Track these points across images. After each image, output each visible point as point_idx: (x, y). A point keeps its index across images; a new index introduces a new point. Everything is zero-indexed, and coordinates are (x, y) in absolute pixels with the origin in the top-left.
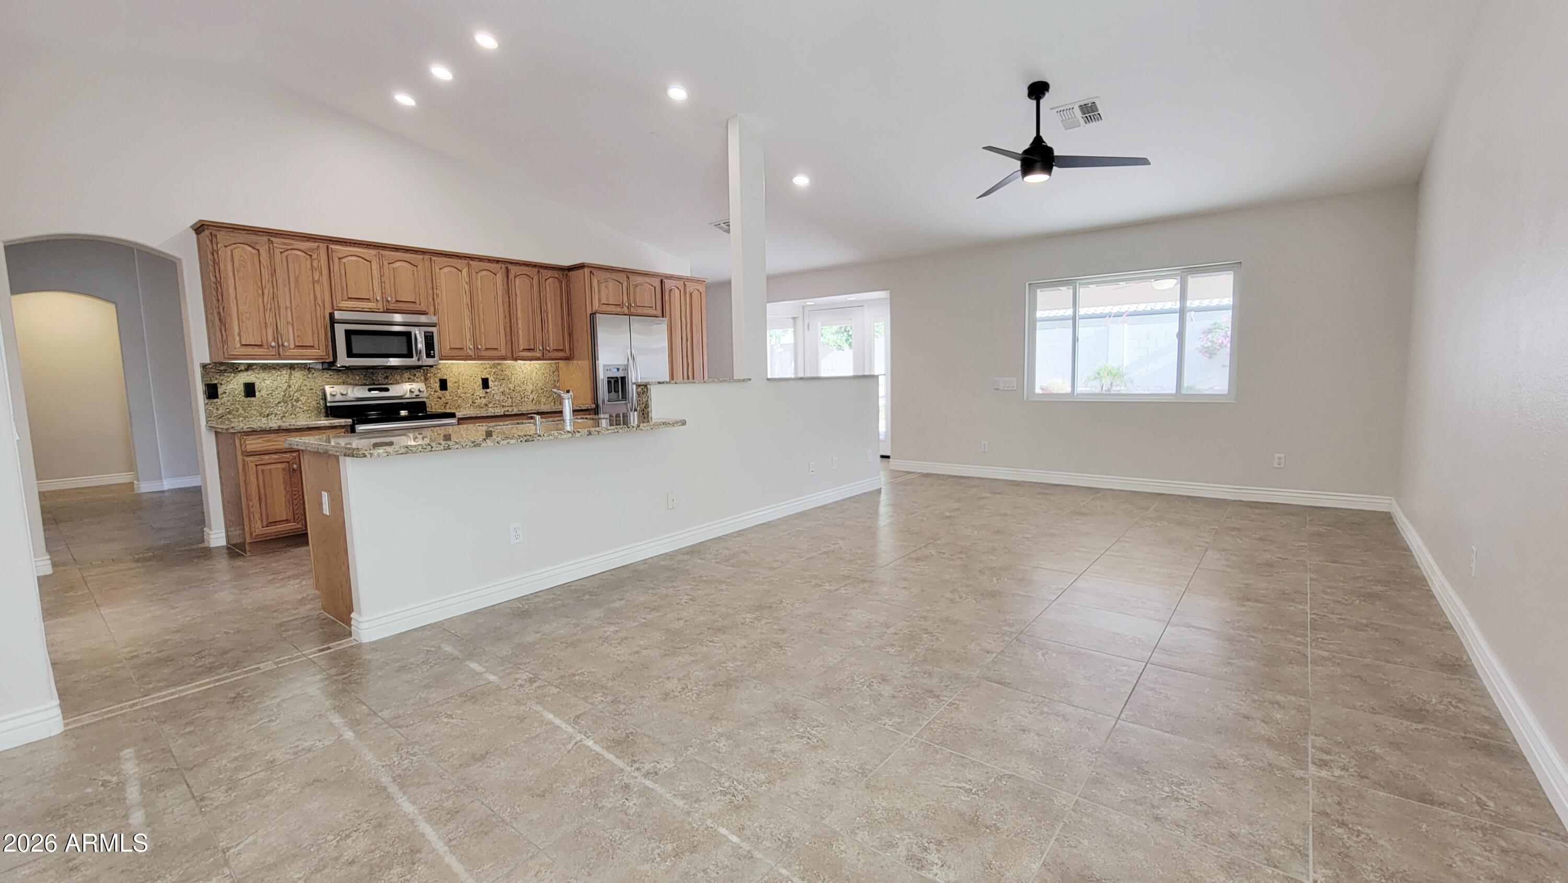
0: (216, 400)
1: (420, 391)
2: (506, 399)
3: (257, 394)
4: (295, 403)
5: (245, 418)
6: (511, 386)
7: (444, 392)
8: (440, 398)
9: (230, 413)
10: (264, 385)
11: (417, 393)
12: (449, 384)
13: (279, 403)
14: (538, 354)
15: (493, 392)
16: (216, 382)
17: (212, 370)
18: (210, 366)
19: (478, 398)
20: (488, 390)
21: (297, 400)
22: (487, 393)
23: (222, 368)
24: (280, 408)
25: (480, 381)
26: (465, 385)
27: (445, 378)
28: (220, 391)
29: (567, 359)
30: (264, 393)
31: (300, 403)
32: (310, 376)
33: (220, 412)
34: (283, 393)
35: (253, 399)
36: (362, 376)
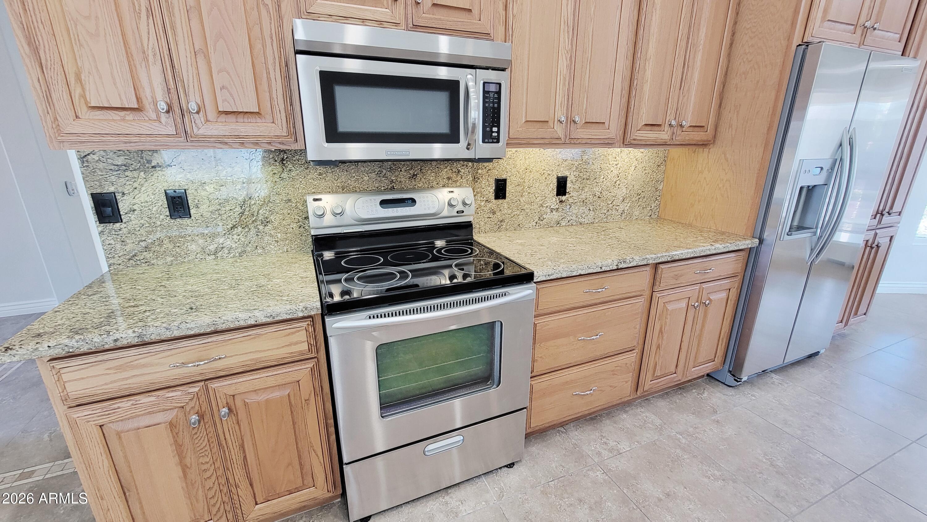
0: (118, 225)
1: (464, 204)
2: (587, 212)
3: (192, 211)
4: (261, 227)
5: (175, 257)
6: (597, 190)
7: (501, 201)
8: (494, 213)
9: (147, 248)
10: (203, 193)
11: (460, 207)
12: (509, 188)
13: (233, 227)
14: (664, 135)
15: (571, 200)
16: (112, 189)
17: (101, 165)
18: (96, 157)
19: (549, 210)
20: (564, 198)
21: (266, 222)
22: (561, 202)
23: (120, 161)
24: (235, 237)
25: (555, 181)
26: (533, 190)
27: (504, 177)
28: (123, 207)
29: (704, 145)
30: (204, 209)
31: (270, 226)
32: (285, 175)
33: (128, 248)
34: (238, 209)
35: (186, 221)
36: (373, 175)
